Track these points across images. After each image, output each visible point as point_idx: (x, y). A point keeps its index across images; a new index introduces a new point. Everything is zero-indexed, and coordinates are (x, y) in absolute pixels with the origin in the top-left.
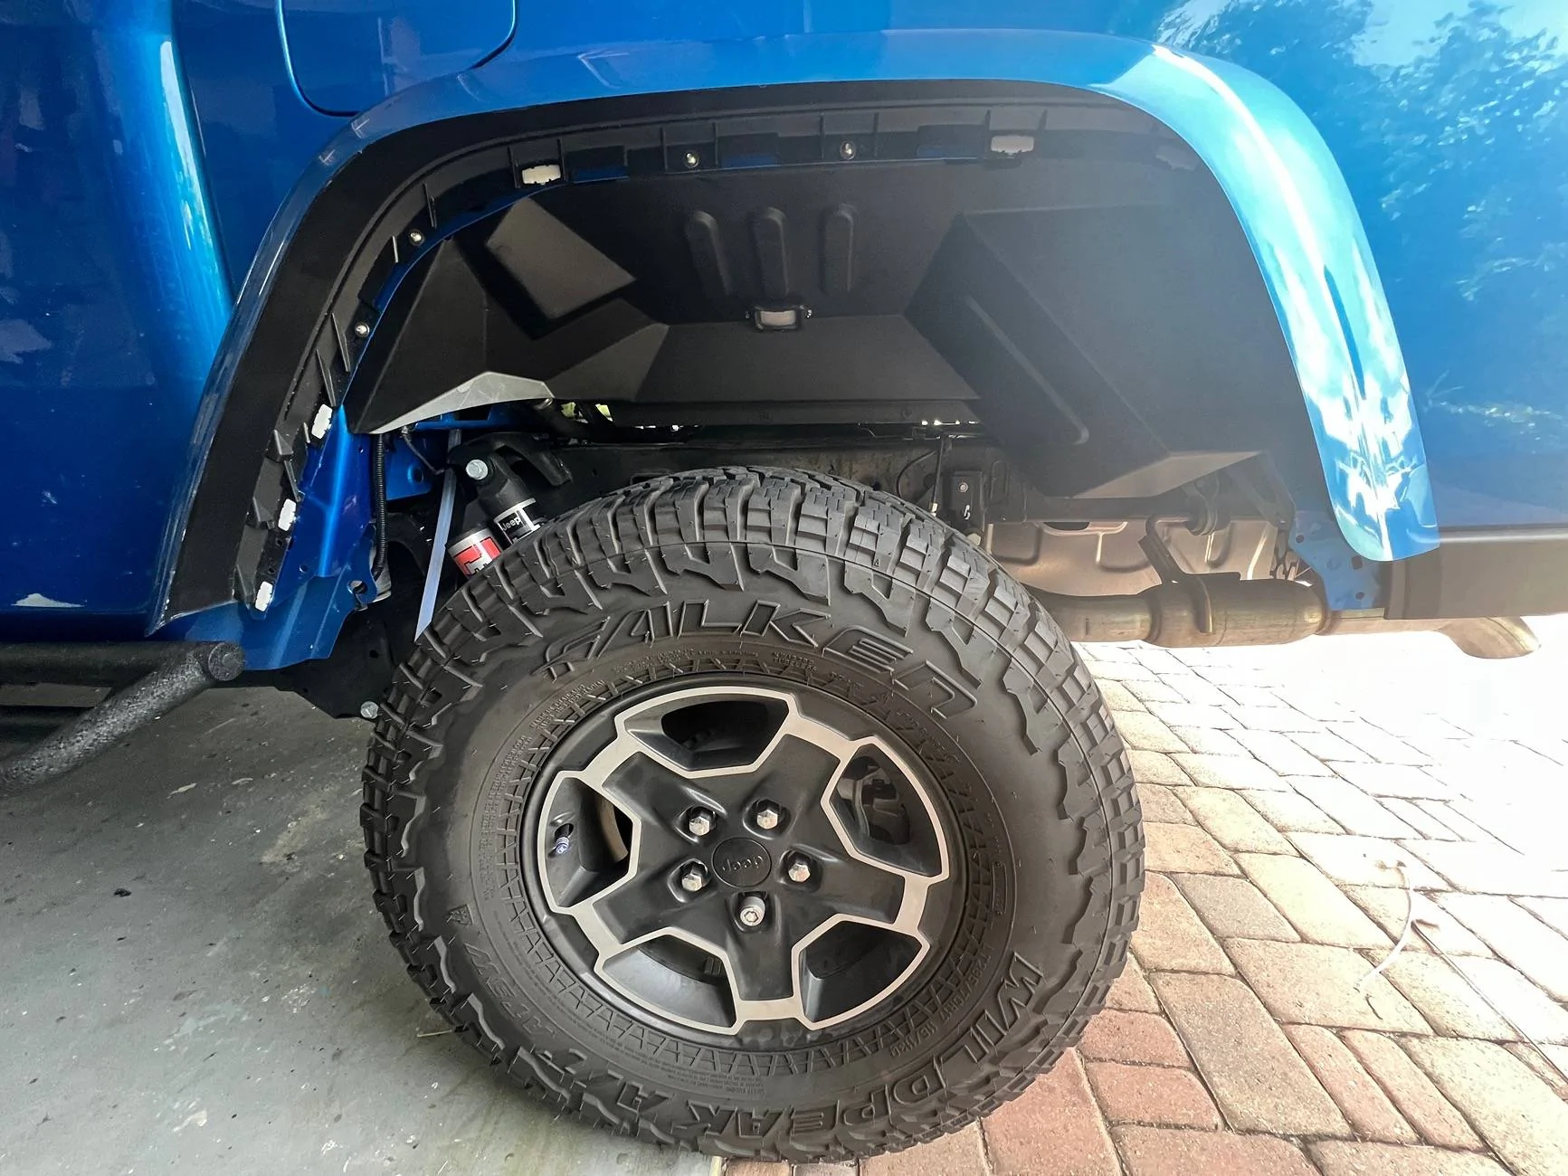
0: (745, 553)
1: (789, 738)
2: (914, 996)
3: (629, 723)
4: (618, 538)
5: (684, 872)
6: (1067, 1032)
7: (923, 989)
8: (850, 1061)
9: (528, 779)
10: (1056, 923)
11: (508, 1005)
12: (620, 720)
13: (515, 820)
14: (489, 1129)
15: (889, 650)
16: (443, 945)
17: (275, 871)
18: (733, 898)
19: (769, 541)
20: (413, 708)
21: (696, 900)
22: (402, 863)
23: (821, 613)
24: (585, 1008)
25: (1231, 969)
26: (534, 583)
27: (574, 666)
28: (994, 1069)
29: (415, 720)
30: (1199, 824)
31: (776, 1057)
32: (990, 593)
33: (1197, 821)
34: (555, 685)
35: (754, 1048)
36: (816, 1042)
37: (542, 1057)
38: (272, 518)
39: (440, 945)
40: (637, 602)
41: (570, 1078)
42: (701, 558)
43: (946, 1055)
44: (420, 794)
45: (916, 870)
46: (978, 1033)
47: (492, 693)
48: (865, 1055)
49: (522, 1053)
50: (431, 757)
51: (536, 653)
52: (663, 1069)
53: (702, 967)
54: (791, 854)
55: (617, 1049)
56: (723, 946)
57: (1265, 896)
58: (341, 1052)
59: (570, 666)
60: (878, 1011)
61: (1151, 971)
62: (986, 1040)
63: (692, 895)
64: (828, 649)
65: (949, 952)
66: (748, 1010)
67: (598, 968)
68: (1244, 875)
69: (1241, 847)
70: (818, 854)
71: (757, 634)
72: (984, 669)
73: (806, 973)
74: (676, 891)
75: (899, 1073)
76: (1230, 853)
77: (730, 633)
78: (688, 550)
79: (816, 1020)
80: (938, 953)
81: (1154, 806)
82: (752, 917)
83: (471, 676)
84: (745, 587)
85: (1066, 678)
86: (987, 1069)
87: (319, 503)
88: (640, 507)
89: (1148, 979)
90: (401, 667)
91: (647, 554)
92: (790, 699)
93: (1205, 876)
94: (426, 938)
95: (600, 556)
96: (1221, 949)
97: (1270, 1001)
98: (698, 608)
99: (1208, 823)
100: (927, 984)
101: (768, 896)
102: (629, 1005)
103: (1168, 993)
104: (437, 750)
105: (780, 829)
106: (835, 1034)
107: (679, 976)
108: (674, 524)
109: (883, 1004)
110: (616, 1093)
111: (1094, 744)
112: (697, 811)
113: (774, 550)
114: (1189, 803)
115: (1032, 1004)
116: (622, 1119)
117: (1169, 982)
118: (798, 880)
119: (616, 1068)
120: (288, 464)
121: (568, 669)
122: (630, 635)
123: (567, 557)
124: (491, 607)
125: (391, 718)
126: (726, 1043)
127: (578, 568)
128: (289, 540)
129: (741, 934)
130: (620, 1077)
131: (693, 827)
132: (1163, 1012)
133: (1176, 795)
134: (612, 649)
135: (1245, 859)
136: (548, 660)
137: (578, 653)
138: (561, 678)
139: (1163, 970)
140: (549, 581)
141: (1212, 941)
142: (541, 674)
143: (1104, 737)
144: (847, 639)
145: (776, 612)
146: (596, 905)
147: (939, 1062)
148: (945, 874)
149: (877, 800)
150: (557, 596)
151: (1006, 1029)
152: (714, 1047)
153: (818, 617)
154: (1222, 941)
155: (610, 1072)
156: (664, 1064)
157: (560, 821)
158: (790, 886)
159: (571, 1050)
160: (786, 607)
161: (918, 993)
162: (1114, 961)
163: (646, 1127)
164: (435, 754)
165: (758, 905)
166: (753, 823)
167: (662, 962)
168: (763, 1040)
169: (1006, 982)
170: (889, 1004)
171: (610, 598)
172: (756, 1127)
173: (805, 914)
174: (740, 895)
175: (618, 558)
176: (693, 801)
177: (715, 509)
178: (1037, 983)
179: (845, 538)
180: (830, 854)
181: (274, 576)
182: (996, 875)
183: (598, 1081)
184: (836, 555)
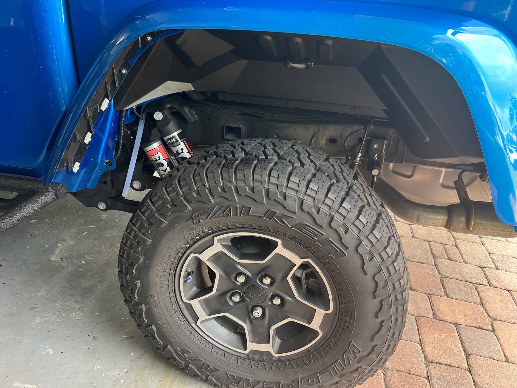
0: (267, 192)
1: (277, 254)
2: (315, 351)
3: (219, 241)
4: (222, 179)
5: (233, 294)
6: (369, 372)
7: (318, 349)
8: (288, 369)
9: (180, 255)
10: (368, 334)
11: (165, 330)
12: (216, 239)
13: (173, 268)
14: (153, 371)
15: (317, 233)
16: (144, 307)
17: (57, 265)
18: (250, 307)
19: (277, 189)
20: (142, 226)
21: (236, 305)
22: (132, 277)
23: (293, 216)
24: (192, 336)
25: (467, 367)
26: (190, 191)
27: (202, 221)
28: (340, 380)
29: (143, 230)
30: (482, 304)
31: (261, 363)
32: (358, 217)
33: (482, 303)
34: (195, 226)
35: (253, 359)
36: (276, 361)
37: (176, 349)
38: (82, 138)
39: (143, 306)
40: (227, 203)
41: (185, 358)
42: (251, 191)
43: (323, 372)
44: (142, 256)
45: (320, 308)
46: (336, 366)
47: (171, 226)
48: (294, 368)
49: (169, 347)
50: (147, 244)
51: (189, 214)
52: (218, 360)
53: (237, 329)
54: (274, 294)
55: (203, 351)
56: (245, 323)
57: (498, 341)
58: (96, 337)
59: (201, 221)
60: (300, 354)
61: (429, 362)
62: (338, 370)
63: (236, 303)
64: (294, 228)
65: (329, 338)
66: (252, 346)
67: (198, 323)
68: (493, 330)
69: (498, 318)
70: (285, 296)
71: (268, 220)
72: (351, 243)
73: (275, 337)
74: (230, 300)
75: (305, 375)
76: (490, 320)
77: (259, 218)
78: (247, 188)
79: (277, 353)
80: (325, 338)
81: (462, 293)
82: (257, 314)
83: (164, 219)
84: (266, 203)
85: (383, 251)
86: (337, 379)
87: (100, 135)
88: (231, 170)
89: (426, 365)
90: (138, 211)
91: (232, 187)
92: (279, 241)
93: (473, 328)
94: (139, 304)
95: (215, 185)
96: (465, 359)
97: (477, 381)
98: (249, 208)
99: (487, 305)
100: (320, 347)
101: (264, 308)
102: (208, 338)
103: (433, 371)
104: (149, 242)
105: (271, 284)
106: (283, 359)
107: (227, 331)
108: (243, 178)
109: (302, 352)
110: (202, 366)
111: (390, 275)
112: (240, 274)
113: (278, 192)
114: (481, 294)
115: (356, 360)
116: (203, 375)
117: (435, 367)
118: (276, 304)
119: (202, 357)
120: (90, 120)
121: (200, 222)
122: (223, 214)
123: (203, 184)
124: (174, 196)
125: (133, 228)
126: (243, 356)
127: (207, 188)
128: (88, 147)
129: (252, 319)
130: (204, 361)
131: (239, 279)
132: (428, 378)
133: (476, 289)
134: (216, 217)
135: (496, 324)
136: (193, 218)
137: (204, 217)
138: (197, 224)
139: (434, 363)
140: (196, 191)
141: (463, 354)
142: (190, 222)
143: (395, 273)
144: (301, 226)
145: (277, 213)
146: (200, 301)
147: (320, 374)
148: (331, 311)
149: (311, 279)
150: (198, 196)
151: (345, 367)
152: (238, 356)
153: (292, 218)
154: (468, 356)
155: (200, 358)
156: (219, 359)
157: (189, 270)
158: (272, 305)
159: (186, 349)
160: (281, 212)
161: (316, 350)
162: (390, 350)
163: (211, 378)
164: (149, 243)
165: (259, 310)
166: (261, 281)
167: (222, 325)
168: (256, 357)
169: (347, 351)
170: (304, 352)
171: (217, 200)
172: (251, 385)
173: (277, 316)
174: (253, 305)
175: (222, 187)
176: (239, 270)
177: (258, 174)
178: (359, 353)
179: (305, 191)
180: (289, 297)
181: (81, 160)
182: (349, 314)
183: (195, 361)
184: (301, 197)
